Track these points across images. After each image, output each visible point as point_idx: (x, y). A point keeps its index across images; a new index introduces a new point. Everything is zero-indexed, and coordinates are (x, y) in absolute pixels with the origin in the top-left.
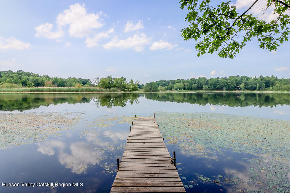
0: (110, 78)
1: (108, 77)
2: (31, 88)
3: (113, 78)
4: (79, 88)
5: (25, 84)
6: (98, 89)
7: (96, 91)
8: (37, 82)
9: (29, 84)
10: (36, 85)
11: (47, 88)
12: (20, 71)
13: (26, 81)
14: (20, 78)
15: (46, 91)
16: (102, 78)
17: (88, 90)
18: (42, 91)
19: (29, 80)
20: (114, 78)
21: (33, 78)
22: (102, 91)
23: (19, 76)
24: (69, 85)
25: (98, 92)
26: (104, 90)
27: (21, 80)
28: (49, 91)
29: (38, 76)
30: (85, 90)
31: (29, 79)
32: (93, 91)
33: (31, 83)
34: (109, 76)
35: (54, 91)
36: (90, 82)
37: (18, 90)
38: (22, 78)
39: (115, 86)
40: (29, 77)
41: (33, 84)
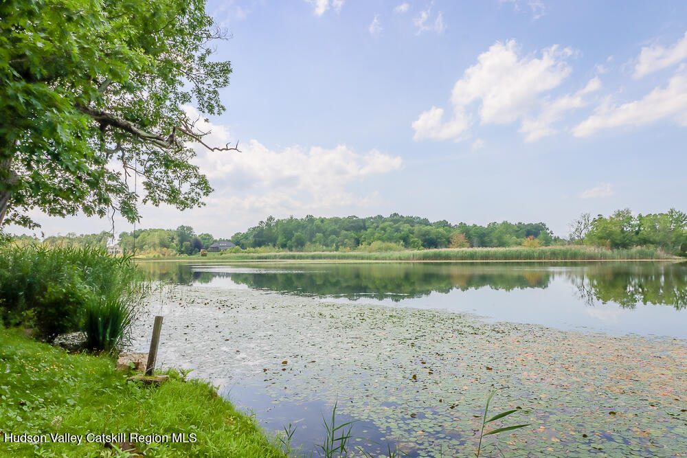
0: (624, 216)
1: (618, 215)
2: (416, 252)
3: (634, 214)
4: (533, 249)
5: (406, 241)
6: (591, 250)
7: (584, 256)
8: (427, 237)
9: (414, 242)
10: (425, 243)
11: (457, 250)
12: (395, 214)
13: (408, 236)
14: (397, 230)
15: (456, 257)
16: (597, 218)
17: (558, 254)
18: (447, 257)
19: (413, 233)
20: (640, 216)
21: (421, 229)
22: (604, 256)
23: (394, 226)
24: (495, 241)
25: (590, 260)
26: (609, 252)
27: (399, 235)
28: (462, 258)
29: (426, 222)
30: (551, 254)
31: (414, 230)
32: (574, 256)
33: (416, 239)
34: (622, 209)
35: (472, 256)
36: (548, 232)
37: (401, 256)
38: (401, 228)
39: (644, 242)
40: (413, 226)
41: (421, 242)
